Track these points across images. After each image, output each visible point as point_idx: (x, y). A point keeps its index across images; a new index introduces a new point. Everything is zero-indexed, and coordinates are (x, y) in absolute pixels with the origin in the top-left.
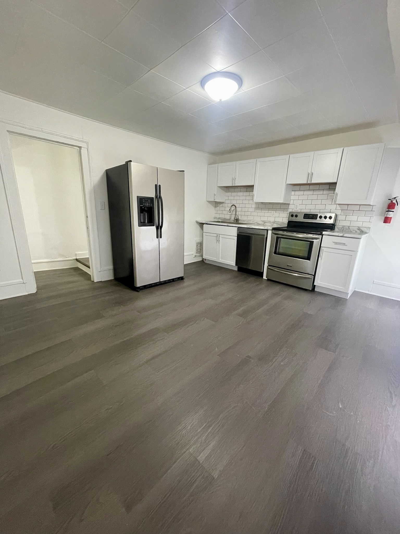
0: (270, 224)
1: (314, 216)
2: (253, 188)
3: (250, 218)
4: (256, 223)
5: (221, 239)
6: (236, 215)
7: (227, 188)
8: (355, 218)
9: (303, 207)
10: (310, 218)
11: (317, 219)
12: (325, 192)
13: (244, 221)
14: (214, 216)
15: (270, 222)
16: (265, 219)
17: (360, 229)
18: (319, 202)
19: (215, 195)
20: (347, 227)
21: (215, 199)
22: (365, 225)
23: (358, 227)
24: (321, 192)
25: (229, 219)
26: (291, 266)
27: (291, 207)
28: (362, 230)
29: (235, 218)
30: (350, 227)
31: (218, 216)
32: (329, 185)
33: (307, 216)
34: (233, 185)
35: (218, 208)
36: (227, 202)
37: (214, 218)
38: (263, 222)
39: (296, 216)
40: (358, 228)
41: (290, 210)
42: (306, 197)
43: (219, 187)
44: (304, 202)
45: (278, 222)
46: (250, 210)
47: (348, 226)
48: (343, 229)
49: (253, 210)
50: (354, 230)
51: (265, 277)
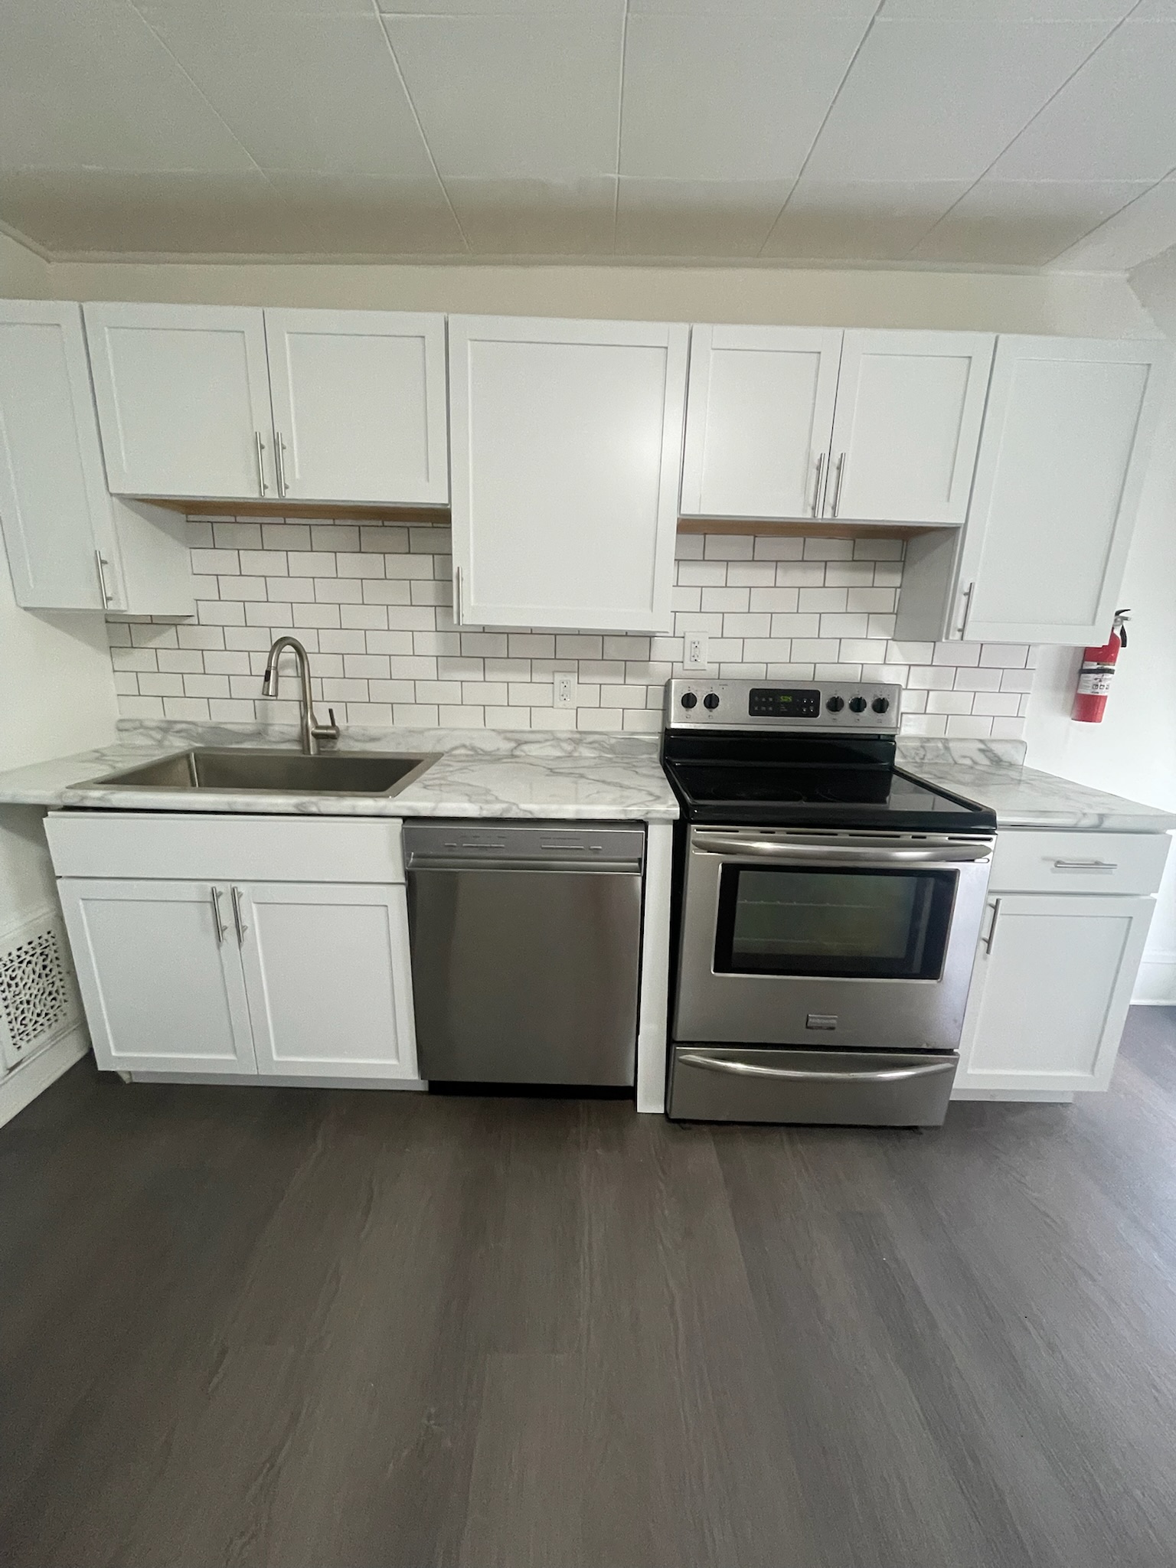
0: (552, 746)
1: (802, 701)
2: (450, 528)
3: (419, 719)
4: (464, 746)
5: (251, 916)
6: (305, 703)
7: (191, 518)
8: (961, 701)
9: (729, 651)
10: (783, 709)
11: (816, 714)
12: (835, 577)
13: (373, 739)
14: (119, 717)
15: (553, 738)
16: (516, 721)
17: (991, 751)
18: (805, 625)
19: (103, 562)
20: (940, 745)
21: (109, 595)
22: (1003, 730)
23: (981, 741)
24: (815, 577)
25: (250, 729)
26: (832, 1028)
27: (664, 649)
28: (996, 756)
29: (312, 729)
30: (951, 745)
31: (151, 712)
32: (852, 542)
33: (764, 700)
34: (271, 495)
35: (140, 659)
36: (206, 613)
37: (120, 730)
38: (509, 739)
39: (711, 702)
40: (982, 746)
41: (660, 670)
42: (737, 600)
43: (122, 497)
44: (733, 626)
45: (604, 738)
46: (405, 668)
47: (940, 739)
48: (922, 752)
49: (428, 668)
50: (964, 757)
51: (649, 1101)
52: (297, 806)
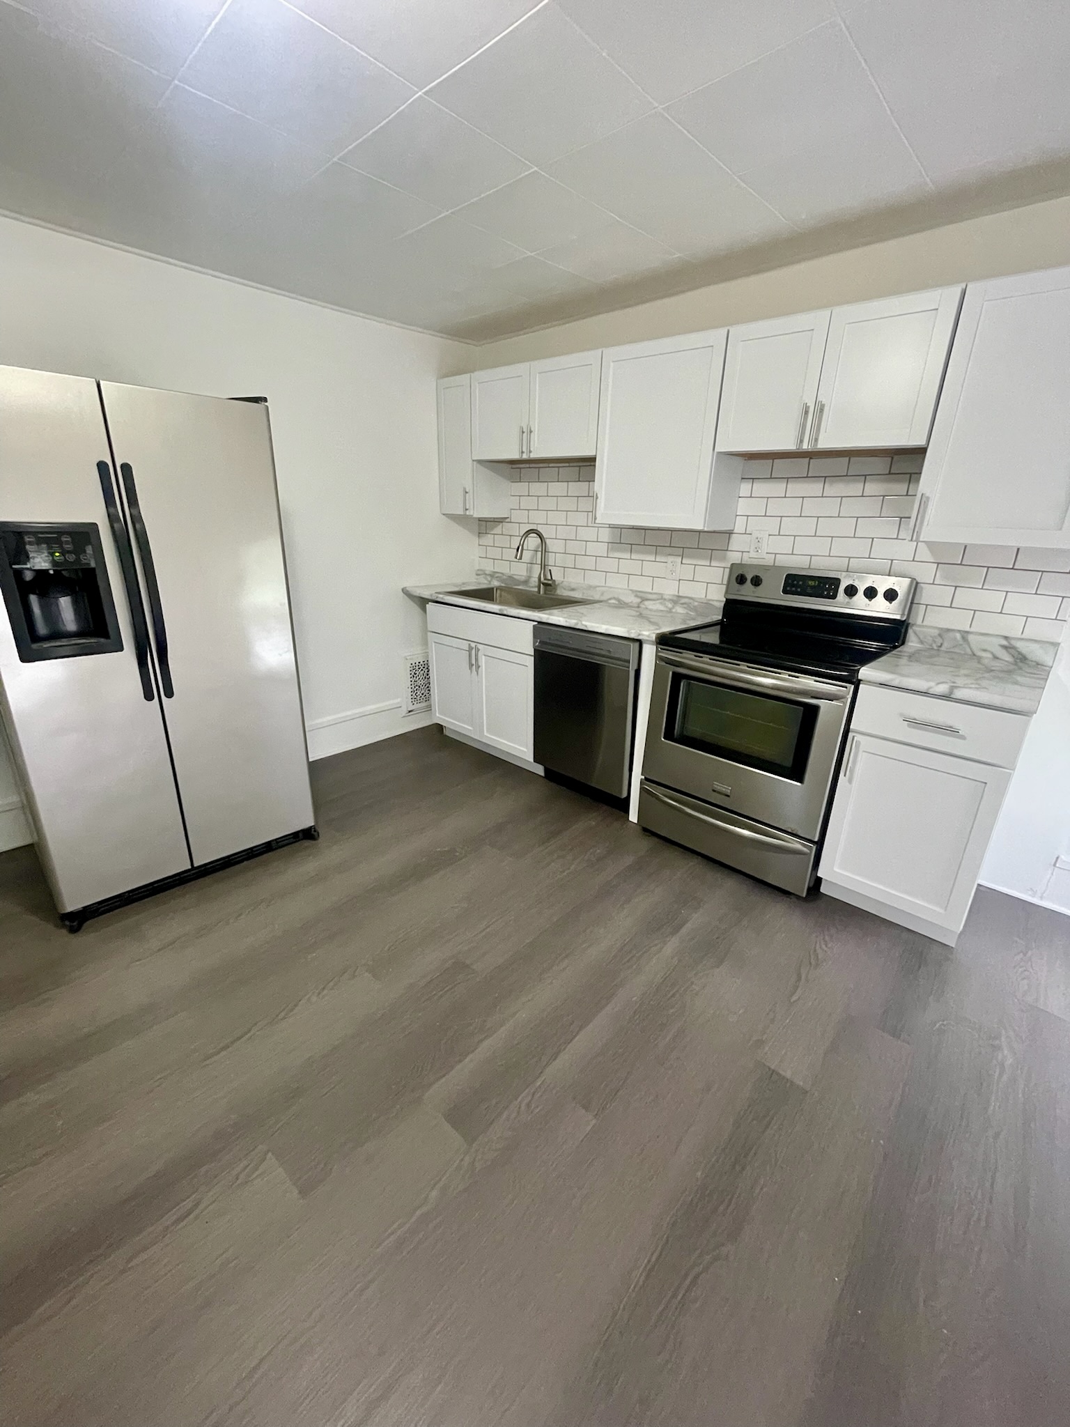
0: (661, 603)
1: (826, 586)
2: (595, 466)
3: (595, 579)
4: (614, 598)
5: (483, 661)
6: (544, 566)
7: (514, 466)
8: (992, 599)
9: (783, 545)
10: (809, 590)
11: (834, 597)
12: (873, 488)
13: (573, 590)
14: (478, 568)
15: (661, 598)
16: (644, 585)
17: (1014, 648)
18: (846, 527)
19: (466, 492)
20: (958, 636)
21: (467, 508)
22: (1036, 630)
23: (1006, 638)
24: (855, 488)
25: (523, 579)
26: (728, 796)
27: (736, 543)
28: (1020, 653)
29: (542, 579)
30: (971, 637)
31: (489, 567)
32: (890, 459)
33: (795, 583)
34: (525, 456)
35: (488, 539)
36: (517, 516)
37: (477, 575)
38: (636, 596)
39: (757, 581)
40: (1005, 643)
41: (734, 557)
42: (791, 507)
43: (480, 462)
44: (789, 526)
45: (691, 601)
46: (592, 548)
47: (959, 631)
48: (939, 641)
49: (602, 549)
50: (985, 650)
51: (633, 817)
52: (500, 610)
